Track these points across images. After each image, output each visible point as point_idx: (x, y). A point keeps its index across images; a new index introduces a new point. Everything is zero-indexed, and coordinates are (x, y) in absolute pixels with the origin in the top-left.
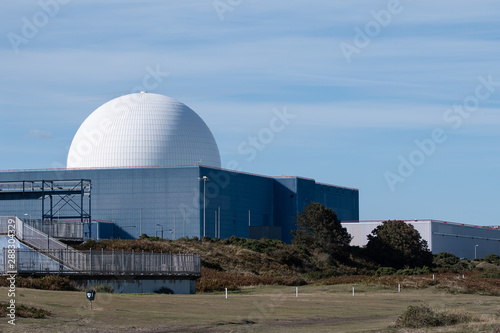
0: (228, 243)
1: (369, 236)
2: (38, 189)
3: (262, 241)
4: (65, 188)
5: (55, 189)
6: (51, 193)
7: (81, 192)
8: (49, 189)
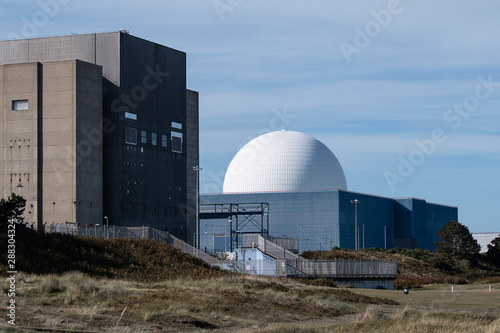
0: (394, 252)
1: (489, 246)
2: (225, 211)
3: (418, 250)
4: (248, 210)
5: (240, 210)
6: (236, 214)
7: (261, 213)
8: (235, 210)
